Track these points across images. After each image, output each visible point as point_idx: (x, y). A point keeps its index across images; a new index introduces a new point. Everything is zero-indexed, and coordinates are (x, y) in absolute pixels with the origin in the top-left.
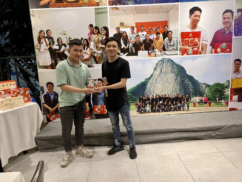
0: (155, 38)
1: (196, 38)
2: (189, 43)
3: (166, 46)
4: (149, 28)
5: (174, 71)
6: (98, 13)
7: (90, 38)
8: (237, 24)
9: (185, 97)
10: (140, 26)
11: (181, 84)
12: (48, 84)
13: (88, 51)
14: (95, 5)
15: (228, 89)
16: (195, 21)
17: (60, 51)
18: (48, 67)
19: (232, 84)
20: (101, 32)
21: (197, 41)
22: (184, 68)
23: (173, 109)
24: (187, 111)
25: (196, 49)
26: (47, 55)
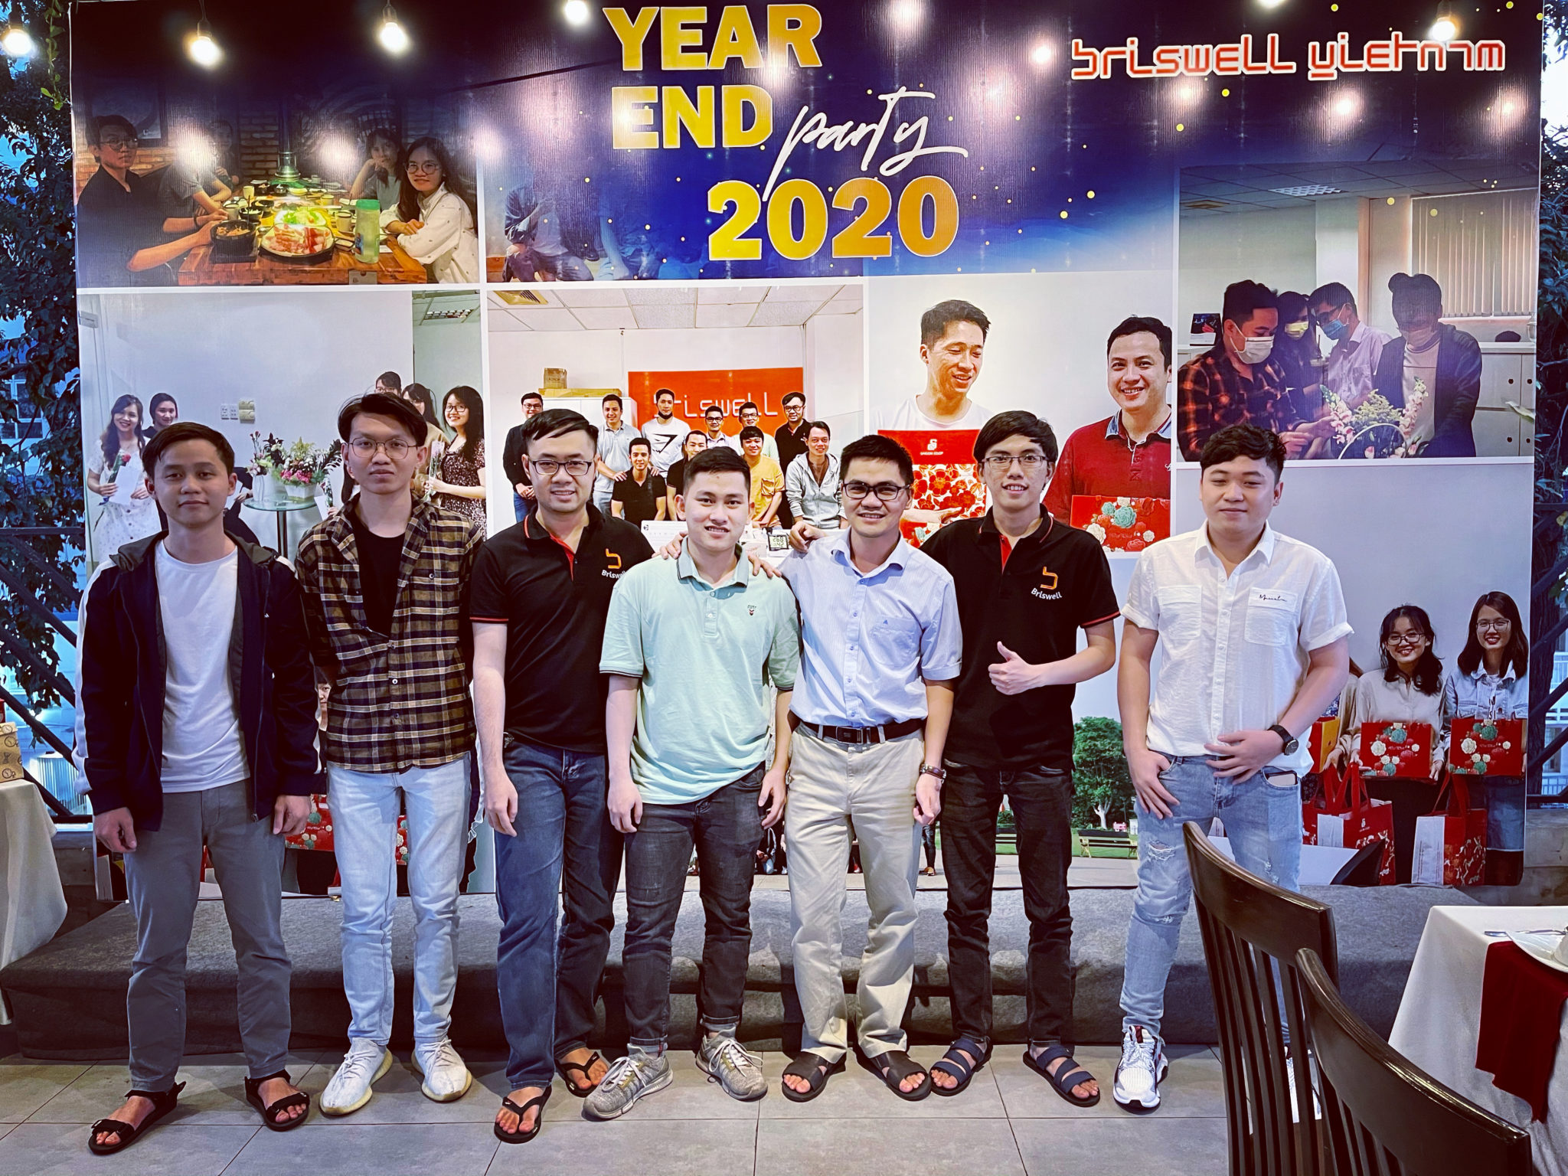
2: (924, 491)
3: (797, 499)
6: (431, 317)
8: (1195, 392)
10: (654, 393)
14: (417, 277)
16: (955, 376)
26: (145, 524)
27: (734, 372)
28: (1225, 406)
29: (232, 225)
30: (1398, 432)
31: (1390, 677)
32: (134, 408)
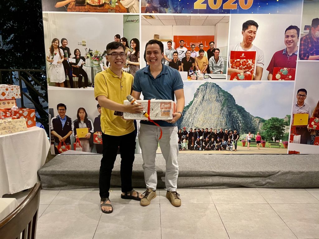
0: (197, 56)
1: (250, 59)
2: (240, 65)
3: (211, 67)
4: (191, 44)
5: (219, 99)
8: (304, 44)
9: (232, 133)
10: (180, 41)
11: (228, 116)
12: (60, 106)
14: (124, 11)
15: (288, 126)
16: (249, 39)
17: (77, 66)
18: (61, 85)
19: (293, 120)
20: (129, 46)
21: (251, 63)
22: (232, 96)
23: (217, 148)
24: (234, 150)
25: (248, 73)
26: (61, 69)
27: (198, 36)
28: (310, 47)
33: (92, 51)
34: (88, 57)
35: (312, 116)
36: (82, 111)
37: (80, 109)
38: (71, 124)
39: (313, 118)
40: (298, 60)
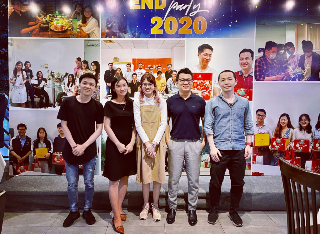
1: (207, 80)
2: (198, 86)
3: (169, 87)
6: (88, 45)
7: (76, 74)
8: (258, 65)
12: (20, 126)
13: (73, 89)
14: (85, 36)
16: (205, 61)
17: (39, 87)
18: (22, 106)
20: (90, 68)
21: (208, 84)
25: (206, 93)
26: (23, 90)
27: (156, 59)
28: (265, 69)
29: (44, 24)
30: (303, 75)
31: (301, 130)
32: (21, 64)
33: (54, 73)
34: (50, 79)
35: (273, 137)
36: (42, 131)
37: (40, 129)
38: (30, 144)
39: (274, 138)
40: (255, 81)
